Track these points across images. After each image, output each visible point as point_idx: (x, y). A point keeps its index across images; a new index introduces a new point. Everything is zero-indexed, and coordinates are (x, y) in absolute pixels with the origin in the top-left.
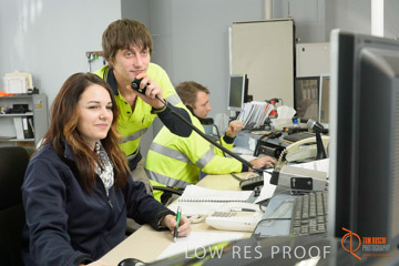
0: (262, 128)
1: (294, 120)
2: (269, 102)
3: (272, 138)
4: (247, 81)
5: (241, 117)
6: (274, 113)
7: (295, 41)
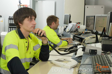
0: (75, 32)
1: (86, 30)
2: (77, 23)
3: (79, 35)
4: (70, 16)
5: (68, 28)
6: (79, 27)
7: (85, 4)
